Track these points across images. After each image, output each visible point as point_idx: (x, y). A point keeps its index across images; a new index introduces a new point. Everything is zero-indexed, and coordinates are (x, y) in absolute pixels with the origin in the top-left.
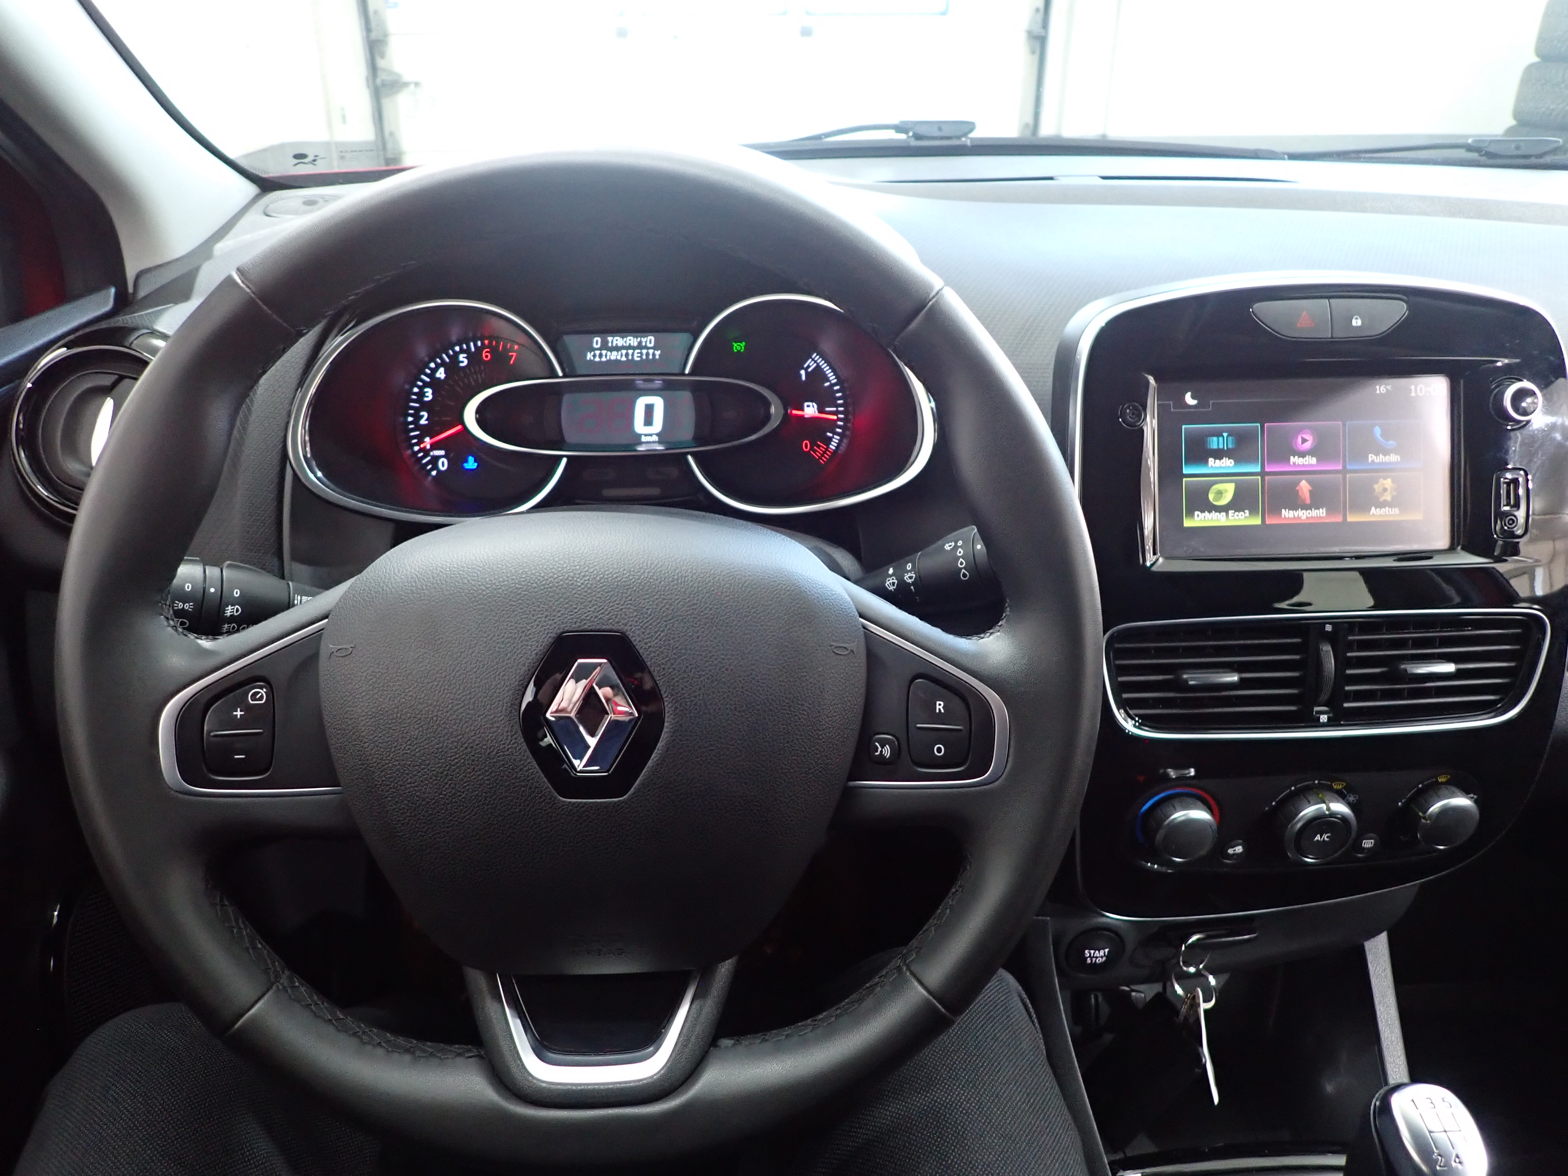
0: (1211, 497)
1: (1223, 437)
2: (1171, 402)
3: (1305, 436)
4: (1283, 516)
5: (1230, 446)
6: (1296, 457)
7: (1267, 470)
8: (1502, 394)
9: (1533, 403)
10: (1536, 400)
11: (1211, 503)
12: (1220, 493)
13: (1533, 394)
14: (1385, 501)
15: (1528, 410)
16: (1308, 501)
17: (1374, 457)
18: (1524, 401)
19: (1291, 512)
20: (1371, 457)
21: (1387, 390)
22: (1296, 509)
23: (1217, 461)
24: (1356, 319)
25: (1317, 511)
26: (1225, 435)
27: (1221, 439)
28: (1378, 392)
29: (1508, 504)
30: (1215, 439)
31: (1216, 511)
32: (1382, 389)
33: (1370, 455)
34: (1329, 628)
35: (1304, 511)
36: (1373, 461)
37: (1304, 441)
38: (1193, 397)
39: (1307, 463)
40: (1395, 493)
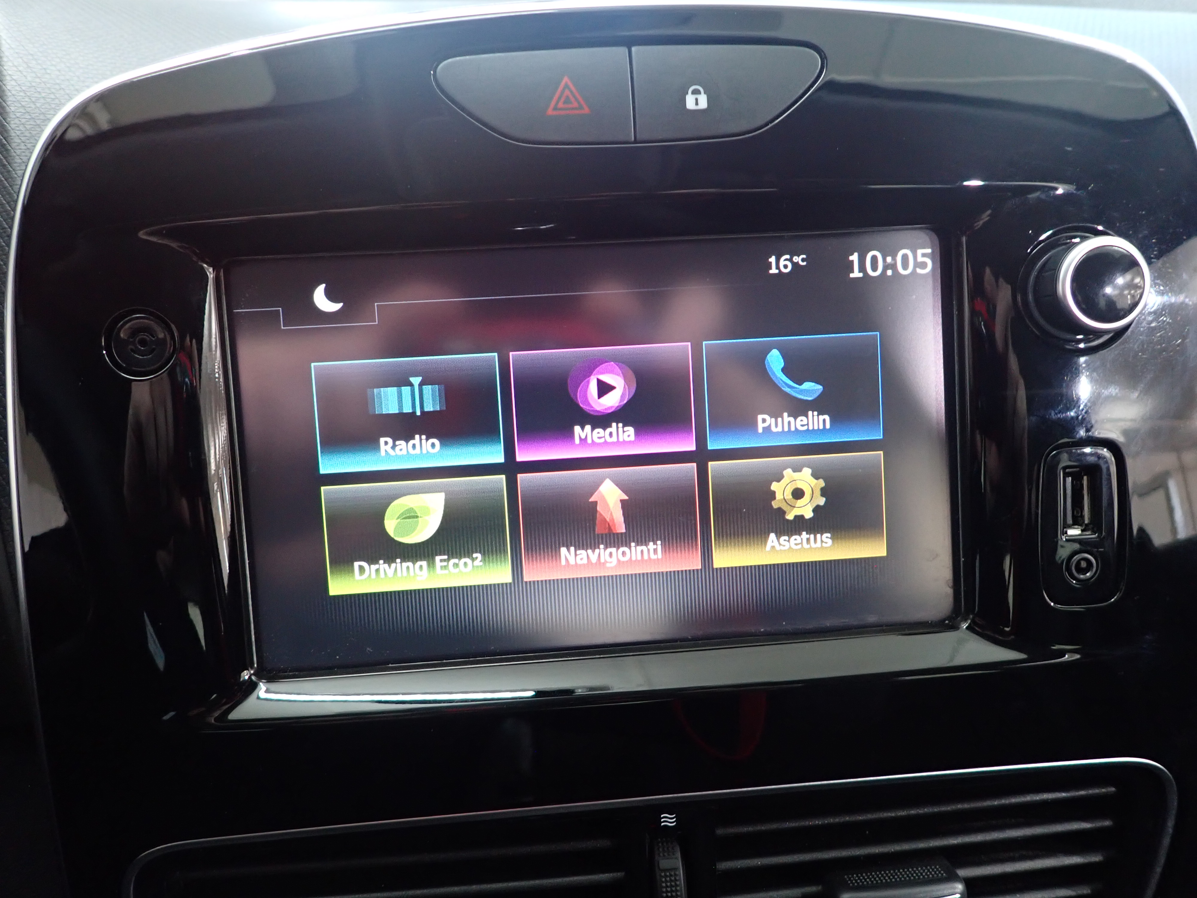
0: (391, 525)
1: (411, 385)
2: (280, 309)
3: (607, 378)
4: (563, 562)
5: (429, 407)
6: (588, 428)
7: (520, 458)
8: (1054, 267)
9: (1130, 286)
10: (1137, 280)
11: (393, 539)
12: (411, 516)
13: (1133, 264)
14: (799, 518)
15: (1120, 305)
16: (621, 528)
17: (770, 421)
18: (1111, 282)
19: (582, 553)
20: (764, 421)
21: (795, 265)
22: (594, 546)
23: (401, 443)
24: (696, 92)
25: (644, 548)
26: (416, 381)
27: (406, 390)
28: (774, 271)
29: (1077, 521)
30: (392, 391)
31: (404, 559)
32: (782, 263)
33: (760, 417)
34: (668, 820)
35: (613, 550)
36: (767, 429)
37: (604, 389)
38: (331, 296)
39: (614, 439)
40: (822, 501)
